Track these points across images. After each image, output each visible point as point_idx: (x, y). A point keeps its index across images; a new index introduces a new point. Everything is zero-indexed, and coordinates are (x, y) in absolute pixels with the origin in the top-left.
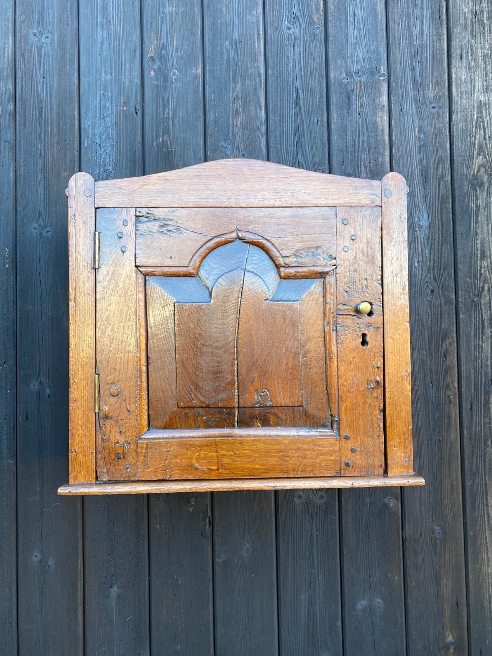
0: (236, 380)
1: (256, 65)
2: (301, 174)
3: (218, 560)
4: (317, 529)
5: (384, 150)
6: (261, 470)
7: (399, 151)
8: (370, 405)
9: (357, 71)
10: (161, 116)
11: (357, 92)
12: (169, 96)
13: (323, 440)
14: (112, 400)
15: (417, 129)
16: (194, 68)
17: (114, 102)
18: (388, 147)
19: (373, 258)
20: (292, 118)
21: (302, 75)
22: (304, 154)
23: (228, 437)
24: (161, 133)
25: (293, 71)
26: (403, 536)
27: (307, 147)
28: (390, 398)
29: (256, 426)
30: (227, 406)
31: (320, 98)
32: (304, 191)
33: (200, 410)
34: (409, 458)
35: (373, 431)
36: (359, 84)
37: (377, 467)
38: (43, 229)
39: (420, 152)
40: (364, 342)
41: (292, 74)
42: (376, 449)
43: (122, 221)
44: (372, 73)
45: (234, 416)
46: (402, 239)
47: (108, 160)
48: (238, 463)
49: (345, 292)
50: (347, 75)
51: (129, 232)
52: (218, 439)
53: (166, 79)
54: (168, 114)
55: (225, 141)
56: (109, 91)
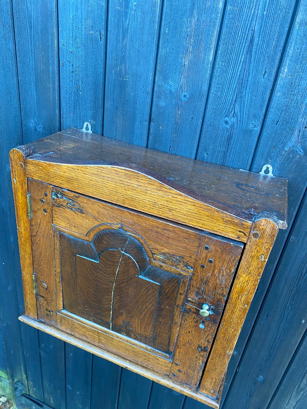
0: (112, 310)
8: (197, 357)
10: (120, 45)
12: (129, 24)
13: (161, 359)
21: (263, 15)
23: (105, 333)
24: (119, 62)
26: (237, 370)
27: (246, 99)
28: (212, 360)
29: (123, 334)
30: (105, 320)
31: (276, 46)
35: (195, 369)
38: (37, 125)
42: (195, 377)
45: (110, 325)
46: (257, 273)
49: (195, 293)
51: (48, 201)
52: (99, 331)
53: (127, 5)
54: (126, 43)
56: (79, 12)
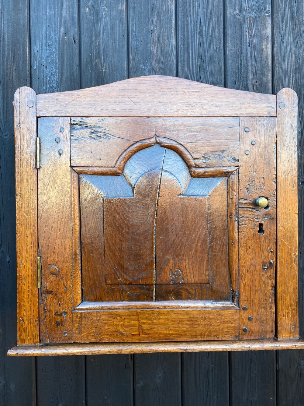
0: (154, 262)
1: (169, 3)
2: (209, 89)
3: (139, 385)
4: (212, 362)
5: (267, 71)
6: (174, 335)
7: (279, 73)
8: (264, 282)
9: (248, 9)
10: (94, 44)
11: (247, 25)
12: (100, 28)
13: (225, 311)
14: (52, 278)
15: (293, 55)
16: (120, 5)
17: (57, 33)
18: (270, 69)
19: (269, 160)
20: (196, 46)
21: (204, 12)
22: (206, 75)
23: (148, 308)
24: (94, 58)
25: (198, 8)
26: (276, 368)
27: (208, 69)
28: (281, 276)
29: (170, 299)
30: (147, 284)
31: (219, 30)
32: (212, 103)
33: (124, 286)
34: (295, 326)
35: (266, 303)
36: (249, 19)
37: (269, 332)
38: (2, 133)
39: (295, 74)
40: (261, 230)
41: (197, 11)
42: (268, 318)
43: (59, 128)
44: (259, 11)
45: (152, 291)
46: (293, 145)
47: (53, 79)
48: (156, 329)
49: (245, 189)
50: (240, 12)
51: (65, 138)
52: (139, 310)
53: (97, 15)
54: (99, 42)
55: (144, 64)
56: (53, 23)
